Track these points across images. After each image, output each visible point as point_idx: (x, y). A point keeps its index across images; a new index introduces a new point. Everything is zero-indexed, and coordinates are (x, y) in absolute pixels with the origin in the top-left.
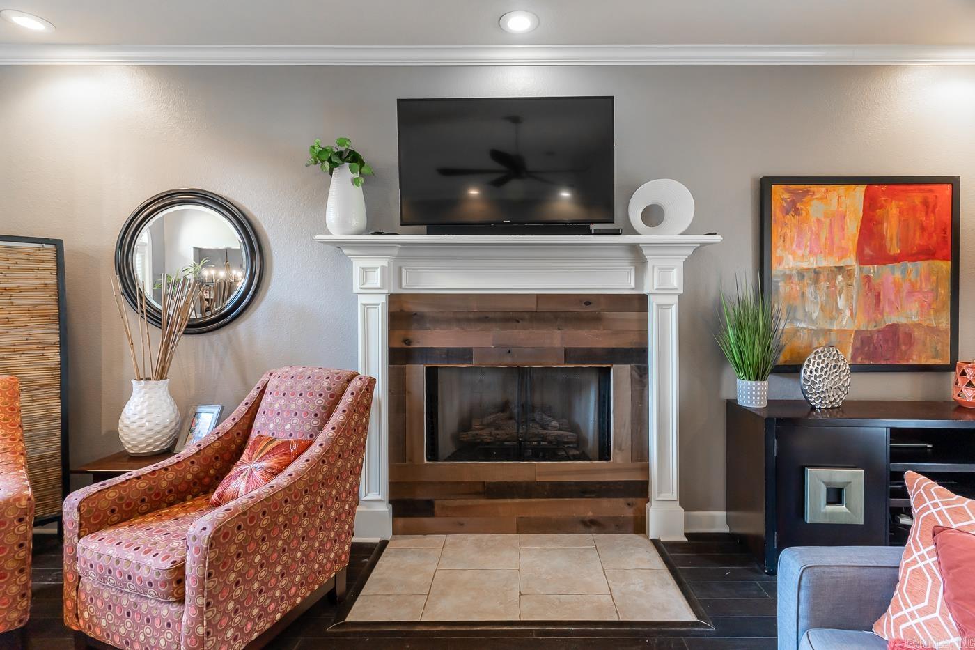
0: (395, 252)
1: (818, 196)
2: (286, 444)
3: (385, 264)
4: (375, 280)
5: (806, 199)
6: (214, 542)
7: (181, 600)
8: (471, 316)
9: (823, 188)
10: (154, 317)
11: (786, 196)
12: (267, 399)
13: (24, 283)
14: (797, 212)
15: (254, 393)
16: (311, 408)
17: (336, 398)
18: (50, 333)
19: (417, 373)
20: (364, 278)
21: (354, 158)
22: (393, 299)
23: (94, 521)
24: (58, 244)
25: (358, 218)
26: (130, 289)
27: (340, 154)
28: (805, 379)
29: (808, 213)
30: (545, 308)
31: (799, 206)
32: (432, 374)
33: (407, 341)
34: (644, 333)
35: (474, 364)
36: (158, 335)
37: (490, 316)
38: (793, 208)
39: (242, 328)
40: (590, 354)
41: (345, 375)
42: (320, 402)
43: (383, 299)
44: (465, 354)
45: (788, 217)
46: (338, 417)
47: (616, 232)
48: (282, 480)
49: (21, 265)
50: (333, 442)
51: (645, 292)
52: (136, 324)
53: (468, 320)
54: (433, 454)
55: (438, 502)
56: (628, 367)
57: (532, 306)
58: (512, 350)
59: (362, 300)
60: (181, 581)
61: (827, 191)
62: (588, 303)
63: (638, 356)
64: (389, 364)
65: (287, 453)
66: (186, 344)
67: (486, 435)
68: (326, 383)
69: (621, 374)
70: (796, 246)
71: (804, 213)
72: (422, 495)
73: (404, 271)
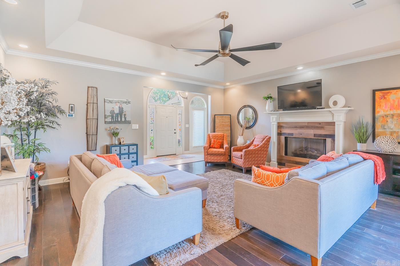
0: (278, 114)
1: (393, 93)
2: (256, 145)
3: (276, 116)
4: (274, 120)
5: (388, 94)
6: (245, 151)
7: (242, 159)
8: (293, 126)
9: (395, 91)
10: (242, 126)
11: (381, 94)
12: (255, 139)
13: (227, 121)
14: (385, 98)
15: (254, 138)
16: (260, 140)
17: (264, 139)
18: (229, 128)
19: (283, 138)
20: (273, 119)
21: (271, 97)
22: (278, 123)
23: (234, 151)
24: (230, 115)
25: (272, 108)
26: (239, 122)
27: (268, 97)
28: (375, 144)
29: (389, 99)
30: (309, 125)
31: (386, 96)
32: (286, 138)
33: (281, 131)
34: (334, 131)
35: (294, 136)
36: (242, 129)
37: (297, 126)
38: (384, 97)
39: (254, 128)
40: (320, 135)
41: (266, 136)
42: (262, 140)
43: (276, 123)
44: (292, 134)
45: (381, 100)
46: (264, 142)
47: (322, 108)
48: (254, 148)
49: (227, 118)
50: (262, 145)
51: (334, 121)
52: (239, 127)
53: (293, 127)
54: (286, 154)
55: (286, 164)
56: (330, 139)
57: (307, 125)
58: (302, 134)
59: (272, 123)
60: (242, 156)
61: (397, 91)
62: (320, 124)
63: (332, 137)
64: (278, 135)
65: (255, 146)
66: (246, 130)
67: (298, 153)
68: (263, 137)
69: (329, 141)
70: (385, 107)
71: (388, 98)
72: (283, 162)
73: (280, 118)
